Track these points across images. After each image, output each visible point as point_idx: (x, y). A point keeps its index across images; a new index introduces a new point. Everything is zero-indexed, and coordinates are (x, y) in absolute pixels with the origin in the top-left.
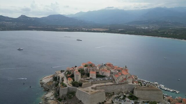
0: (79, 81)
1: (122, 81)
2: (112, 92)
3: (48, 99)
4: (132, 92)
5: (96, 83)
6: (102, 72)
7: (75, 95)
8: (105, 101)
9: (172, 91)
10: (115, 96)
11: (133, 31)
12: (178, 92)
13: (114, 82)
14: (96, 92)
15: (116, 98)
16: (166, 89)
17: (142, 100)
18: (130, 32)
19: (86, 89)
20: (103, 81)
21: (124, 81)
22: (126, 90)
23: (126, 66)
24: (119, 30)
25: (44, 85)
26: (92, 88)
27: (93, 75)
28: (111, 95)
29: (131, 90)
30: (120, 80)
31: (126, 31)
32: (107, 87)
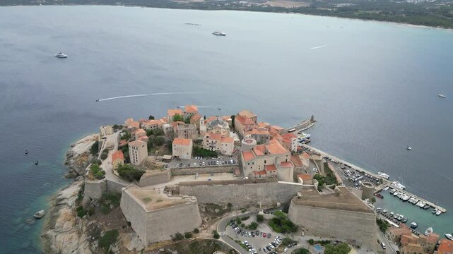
0: (141, 165)
1: (260, 173)
2: (226, 202)
3: (63, 202)
4: (286, 208)
5: (184, 174)
6: (210, 141)
7: (119, 204)
8: (196, 231)
9: (422, 205)
10: (233, 215)
11: (377, 9)
12: (439, 210)
13: (237, 172)
14: (169, 205)
15: (232, 221)
16: (405, 198)
17: (309, 235)
18: (367, 12)
19: (146, 191)
20: (208, 169)
21: (268, 172)
22: (270, 200)
23: (312, 117)
24: (339, 5)
25: (72, 161)
26: (167, 190)
27: (183, 148)
28: (222, 213)
29: (284, 201)
30: (255, 168)
31: (356, 10)
32: (211, 187)
